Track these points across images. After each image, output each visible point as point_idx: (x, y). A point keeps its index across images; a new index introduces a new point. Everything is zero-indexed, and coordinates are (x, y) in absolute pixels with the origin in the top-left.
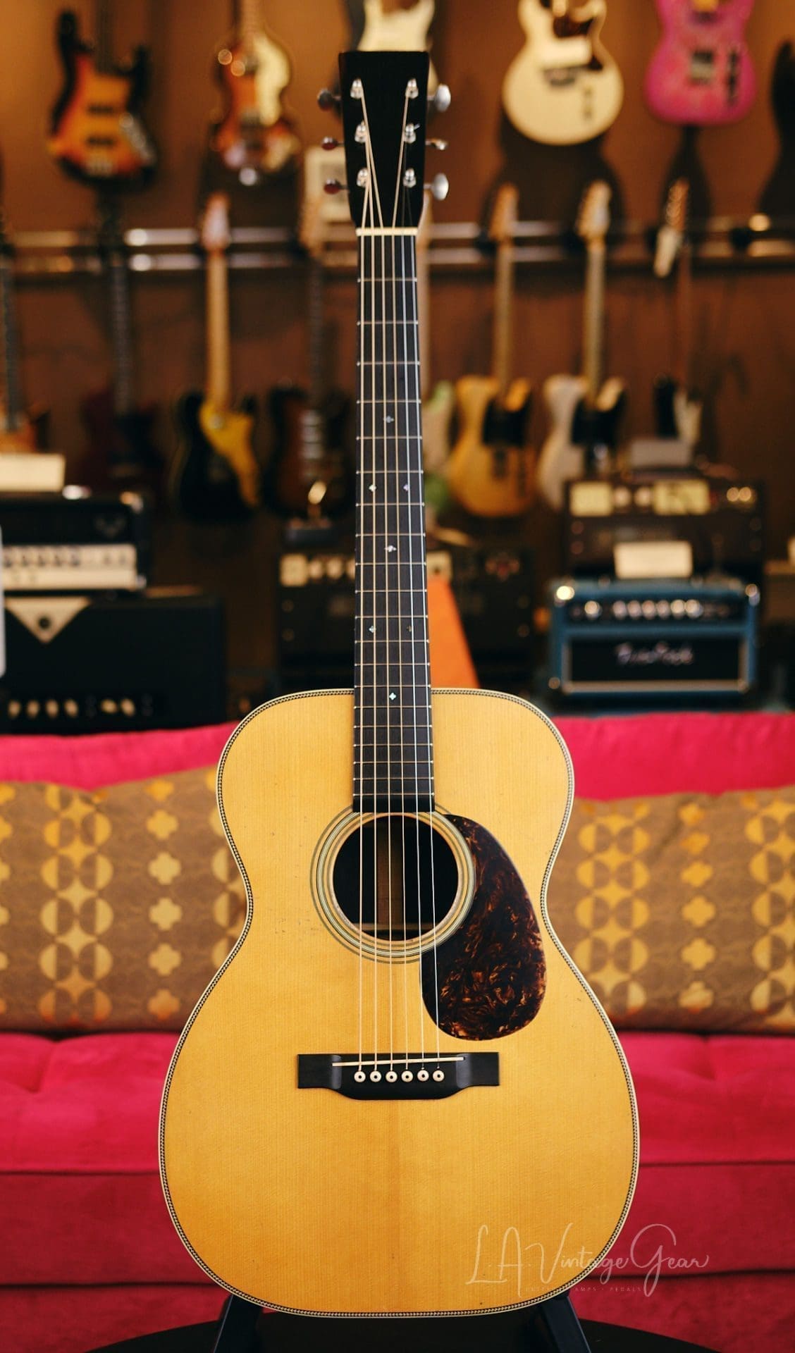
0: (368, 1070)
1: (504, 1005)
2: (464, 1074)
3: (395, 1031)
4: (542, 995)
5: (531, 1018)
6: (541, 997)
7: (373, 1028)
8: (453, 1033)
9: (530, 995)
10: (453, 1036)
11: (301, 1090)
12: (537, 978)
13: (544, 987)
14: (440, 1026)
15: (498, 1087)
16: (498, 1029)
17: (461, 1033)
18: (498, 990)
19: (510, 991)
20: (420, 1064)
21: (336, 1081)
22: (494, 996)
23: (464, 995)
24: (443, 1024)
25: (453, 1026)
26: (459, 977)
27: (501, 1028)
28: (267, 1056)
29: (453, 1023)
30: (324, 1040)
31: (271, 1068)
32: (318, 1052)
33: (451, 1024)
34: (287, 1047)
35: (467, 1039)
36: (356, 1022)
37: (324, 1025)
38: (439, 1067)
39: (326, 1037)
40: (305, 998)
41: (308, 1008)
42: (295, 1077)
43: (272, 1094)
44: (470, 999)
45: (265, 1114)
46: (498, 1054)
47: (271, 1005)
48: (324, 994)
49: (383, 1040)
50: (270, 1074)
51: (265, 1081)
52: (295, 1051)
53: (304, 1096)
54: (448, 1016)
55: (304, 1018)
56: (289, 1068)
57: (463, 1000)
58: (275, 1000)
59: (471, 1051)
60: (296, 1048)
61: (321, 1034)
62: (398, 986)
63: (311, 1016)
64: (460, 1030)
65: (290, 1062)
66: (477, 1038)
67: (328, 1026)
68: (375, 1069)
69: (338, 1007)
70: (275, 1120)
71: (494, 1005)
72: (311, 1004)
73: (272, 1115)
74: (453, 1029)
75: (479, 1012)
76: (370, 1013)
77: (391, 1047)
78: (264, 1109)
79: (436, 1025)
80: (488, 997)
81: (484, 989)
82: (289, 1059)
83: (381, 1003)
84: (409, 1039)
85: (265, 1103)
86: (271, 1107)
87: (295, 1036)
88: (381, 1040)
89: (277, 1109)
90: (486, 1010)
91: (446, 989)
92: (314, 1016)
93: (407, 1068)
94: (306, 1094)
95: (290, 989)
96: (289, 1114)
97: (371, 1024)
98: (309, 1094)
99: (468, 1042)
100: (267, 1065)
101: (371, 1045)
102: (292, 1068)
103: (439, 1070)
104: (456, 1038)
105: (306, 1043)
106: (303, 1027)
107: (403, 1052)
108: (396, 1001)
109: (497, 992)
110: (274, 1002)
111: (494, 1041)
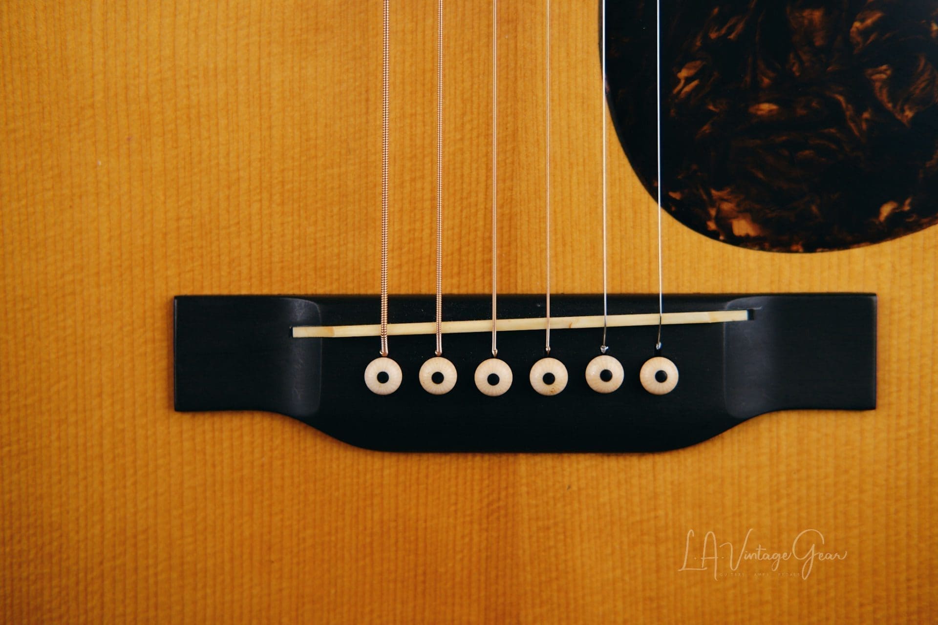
0: (411, 352)
1: (900, 122)
2: (750, 369)
8: (712, 226)
10: (714, 235)
11: (186, 418)
14: (667, 205)
15: (869, 415)
16: (878, 213)
17: (742, 227)
20: (598, 331)
21: (303, 386)
22: (862, 95)
23: (757, 94)
24: (676, 196)
25: (713, 203)
26: (740, 26)
27: (886, 209)
28: (69, 299)
29: (714, 192)
30: (266, 246)
31: (83, 342)
32: (244, 290)
33: (705, 197)
34: (137, 271)
35: (762, 248)
36: (375, 186)
37: (265, 195)
38: (659, 346)
39: (271, 238)
40: (199, 102)
41: (209, 137)
42: (165, 373)
43: (85, 430)
44: (774, 107)
45: (64, 499)
46: (874, 298)
47: (78, 124)
48: (264, 89)
49: (464, 250)
50: (80, 361)
51: (63, 383)
52: (167, 283)
53: (199, 439)
54: (694, 167)
55: (196, 170)
56: (146, 342)
57: (752, 110)
58: (92, 106)
59: (775, 290)
60: (169, 273)
61: (256, 227)
62: (520, 62)
63: (218, 164)
64: (736, 217)
65: (149, 321)
66: (797, 244)
67: (277, 198)
68: (436, 349)
69: (312, 135)
70: (96, 518)
71: (864, 126)
72: (217, 124)
73: (86, 500)
74: (713, 212)
75: (807, 152)
76: (424, 156)
77: (491, 274)
78: (60, 481)
79: (652, 200)
80: (841, 99)
81: (830, 69)
82: (145, 312)
83: (463, 124)
84: (560, 249)
85: (63, 461)
86: (82, 475)
87: (165, 234)
88: (460, 250)
89: (102, 483)
90: (833, 147)
91: (692, 72)
92: (228, 164)
93: (548, 349)
94: (204, 432)
95: (143, 68)
96: (147, 499)
97: (428, 196)
98: (213, 430)
99: (766, 256)
100: (69, 331)
101: (421, 266)
102: (154, 341)
103: (658, 354)
104: (724, 241)
105: (202, 256)
106: (191, 202)
107: (535, 290)
108: (515, 116)
109: (877, 80)
110: (89, 112)
111: (859, 254)
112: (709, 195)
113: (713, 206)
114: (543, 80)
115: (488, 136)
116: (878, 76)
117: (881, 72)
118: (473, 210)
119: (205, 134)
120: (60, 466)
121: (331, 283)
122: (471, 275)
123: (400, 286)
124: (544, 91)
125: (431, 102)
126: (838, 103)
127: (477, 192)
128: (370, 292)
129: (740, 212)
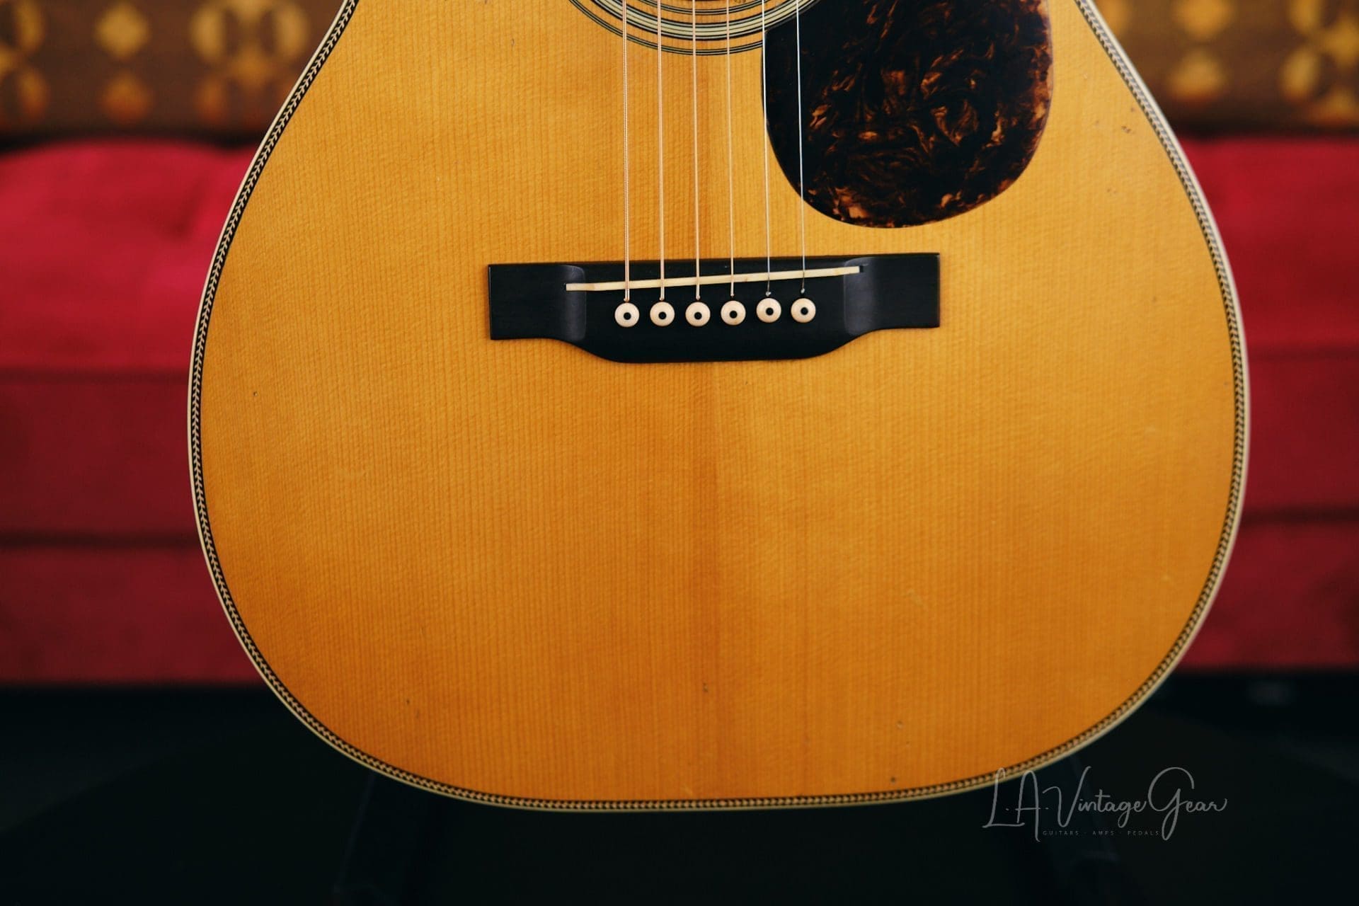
0: (644, 300)
1: (952, 143)
2: (862, 303)
3: (705, 210)
4: (1041, 119)
5: (1014, 174)
6: (1040, 125)
7: (657, 203)
8: (836, 211)
9: (1014, 123)
10: (837, 218)
11: (498, 343)
12: (1031, 82)
13: (1046, 102)
14: (807, 198)
15: (936, 330)
16: (940, 202)
17: (855, 212)
18: (941, 113)
19: (968, 114)
20: (764, 283)
21: (574, 322)
22: (929, 126)
23: (863, 126)
24: (813, 192)
25: (837, 196)
26: (852, 82)
27: (946, 199)
28: (420, 268)
29: (837, 190)
30: (546, 231)
31: (430, 295)
32: (533, 259)
33: (831, 193)
34: (463, 249)
35: (869, 226)
36: (617, 190)
37: (545, 198)
38: (803, 291)
39: (549, 226)
40: (501, 138)
41: (508, 161)
42: (483, 315)
43: (433, 352)
44: (875, 134)
45: (421, 397)
46: (938, 256)
47: (424, 154)
48: (544, 128)
49: (676, 230)
50: (428, 308)
51: (418, 323)
52: (483, 257)
53: (506, 357)
54: (825, 174)
55: (500, 182)
56: (470, 295)
57: (860, 136)
58: (433, 142)
59: (877, 252)
60: (484, 250)
61: (540, 218)
62: (711, 107)
63: (514, 178)
64: (851, 206)
65: (472, 281)
66: (890, 222)
67: (553, 199)
68: (660, 296)
69: (576, 157)
70: (442, 408)
71: (931, 146)
72: (514, 152)
73: (435, 398)
74: (837, 203)
75: (896, 163)
76: (649, 170)
77: (694, 245)
78: (419, 385)
79: (798, 195)
80: (915, 128)
81: (909, 109)
82: (469, 276)
83: (674, 148)
84: (738, 228)
85: (420, 373)
86: (432, 382)
87: (481, 225)
88: (673, 231)
89: (445, 386)
90: (912, 159)
91: (822, 112)
92: (521, 178)
93: (732, 294)
94: (509, 352)
95: (465, 117)
96: (474, 396)
97: (651, 195)
98: (515, 351)
99: (871, 230)
100: (421, 289)
101: (648, 241)
102: (475, 294)
103: (803, 296)
104: (845, 221)
105: (505, 238)
106: (497, 203)
107: (723, 255)
108: (708, 143)
109: (938, 116)
110: (430, 146)
111: (929, 228)
112: (835, 192)
113: (837, 198)
114: (726, 118)
115: (691, 155)
116: (939, 114)
117: (940, 112)
118: (681, 204)
119: (505, 158)
120: (418, 376)
121: (590, 254)
122: (680, 247)
123: (634, 255)
124: (726, 125)
125: (653, 134)
126: (914, 131)
127: (683, 192)
128: (615, 259)
129: (854, 202)
